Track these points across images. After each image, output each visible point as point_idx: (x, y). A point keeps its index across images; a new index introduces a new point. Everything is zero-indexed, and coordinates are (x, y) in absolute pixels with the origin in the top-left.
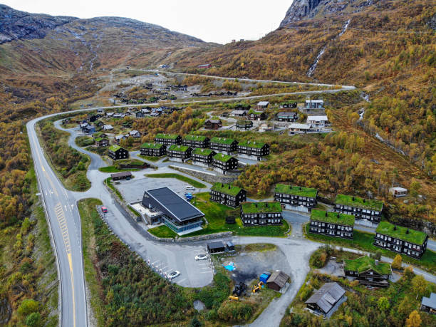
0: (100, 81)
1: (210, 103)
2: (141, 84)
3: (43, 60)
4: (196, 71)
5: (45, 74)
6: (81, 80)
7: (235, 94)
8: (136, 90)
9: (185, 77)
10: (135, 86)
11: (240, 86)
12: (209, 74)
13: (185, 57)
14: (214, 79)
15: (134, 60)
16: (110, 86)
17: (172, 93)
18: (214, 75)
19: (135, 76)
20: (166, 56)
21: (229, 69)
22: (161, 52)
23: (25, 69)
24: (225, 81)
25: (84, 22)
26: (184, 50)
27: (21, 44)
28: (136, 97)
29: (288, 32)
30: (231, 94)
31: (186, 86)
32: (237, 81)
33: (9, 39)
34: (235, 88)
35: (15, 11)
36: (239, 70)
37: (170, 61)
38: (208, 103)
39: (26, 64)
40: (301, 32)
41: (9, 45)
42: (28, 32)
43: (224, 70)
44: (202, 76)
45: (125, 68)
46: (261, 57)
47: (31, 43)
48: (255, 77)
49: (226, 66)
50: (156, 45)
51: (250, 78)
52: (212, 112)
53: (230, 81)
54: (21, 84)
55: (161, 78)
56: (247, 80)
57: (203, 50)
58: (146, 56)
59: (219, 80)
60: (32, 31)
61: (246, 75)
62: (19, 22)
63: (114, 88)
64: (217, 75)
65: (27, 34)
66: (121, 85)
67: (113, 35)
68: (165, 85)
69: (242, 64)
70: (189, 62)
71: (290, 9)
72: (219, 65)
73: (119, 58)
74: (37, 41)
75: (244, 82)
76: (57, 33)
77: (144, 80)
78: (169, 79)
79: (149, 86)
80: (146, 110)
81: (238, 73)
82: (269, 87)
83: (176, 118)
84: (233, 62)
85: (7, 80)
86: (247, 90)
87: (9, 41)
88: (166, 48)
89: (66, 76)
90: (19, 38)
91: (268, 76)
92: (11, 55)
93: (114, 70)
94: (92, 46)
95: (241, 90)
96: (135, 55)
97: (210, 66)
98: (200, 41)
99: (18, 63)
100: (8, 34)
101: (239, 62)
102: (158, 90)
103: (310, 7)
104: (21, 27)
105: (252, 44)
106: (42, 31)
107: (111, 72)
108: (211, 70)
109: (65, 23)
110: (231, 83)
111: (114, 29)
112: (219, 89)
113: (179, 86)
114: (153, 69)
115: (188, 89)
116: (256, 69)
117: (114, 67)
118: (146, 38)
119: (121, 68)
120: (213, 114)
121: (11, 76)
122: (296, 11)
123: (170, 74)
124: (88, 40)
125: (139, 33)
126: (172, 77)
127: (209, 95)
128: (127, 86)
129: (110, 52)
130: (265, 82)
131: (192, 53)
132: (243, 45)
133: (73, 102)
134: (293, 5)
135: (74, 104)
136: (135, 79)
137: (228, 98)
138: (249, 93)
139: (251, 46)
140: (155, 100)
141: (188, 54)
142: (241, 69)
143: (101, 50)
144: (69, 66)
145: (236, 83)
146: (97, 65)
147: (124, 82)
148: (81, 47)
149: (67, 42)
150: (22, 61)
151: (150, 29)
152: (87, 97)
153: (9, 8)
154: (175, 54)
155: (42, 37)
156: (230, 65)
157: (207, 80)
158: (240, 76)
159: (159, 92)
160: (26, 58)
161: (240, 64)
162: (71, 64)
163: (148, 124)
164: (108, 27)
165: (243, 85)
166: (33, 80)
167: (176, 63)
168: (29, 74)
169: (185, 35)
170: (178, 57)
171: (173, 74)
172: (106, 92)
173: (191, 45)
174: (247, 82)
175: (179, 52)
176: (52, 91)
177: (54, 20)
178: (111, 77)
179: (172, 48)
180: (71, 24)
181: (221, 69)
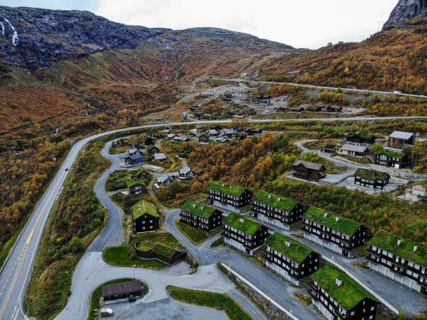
0: (181, 92)
1: (302, 124)
2: (220, 95)
3: (131, 69)
4: (284, 78)
5: (132, 83)
6: (163, 90)
7: (339, 110)
8: (213, 102)
9: (269, 86)
10: (212, 98)
11: (346, 98)
12: (299, 83)
13: (272, 64)
14: (307, 89)
15: (219, 69)
16: (188, 98)
17: (251, 106)
18: (306, 83)
19: (216, 86)
20: (252, 63)
21: (327, 76)
22: (247, 59)
23: (112, 79)
24: (322, 91)
25: (176, 33)
26: (272, 57)
27: (113, 54)
28: (210, 111)
29: (399, 32)
30: (333, 110)
31: (270, 97)
32: (340, 92)
33: (101, 49)
34: (337, 101)
35: (110, 22)
36: (342, 77)
37: (255, 69)
38: (299, 124)
39: (115, 73)
40: (419, 31)
41: (101, 54)
42: (121, 42)
43: (320, 77)
44: (291, 84)
45: (208, 77)
46: (373, 60)
47: (123, 53)
48: (366, 87)
49: (324, 72)
50: (242, 53)
51: (359, 87)
52: (305, 141)
53: (329, 91)
54: (103, 93)
55: (243, 88)
56: (355, 90)
57: (293, 56)
58: (230, 65)
59: (313, 89)
60: (124, 41)
61: (353, 84)
62: (113, 33)
63: (192, 100)
64: (310, 84)
65: (119, 44)
66: (200, 96)
67: (201, 45)
68: (245, 96)
69: (347, 70)
70: (275, 69)
71: (395, 9)
72: (312, 71)
73: (204, 67)
74: (129, 51)
75: (350, 93)
76: (149, 43)
77: (225, 91)
78: (251, 89)
79: (228, 98)
80: (213, 132)
81: (341, 81)
82: (391, 102)
83: (249, 148)
84: (332, 67)
85: (91, 89)
86: (357, 105)
87: (101, 51)
88: (252, 56)
89: (150, 86)
90: (112, 48)
91: (386, 84)
92: (101, 64)
93: (197, 80)
94: (180, 56)
95: (347, 104)
96: (220, 64)
97: (301, 73)
98: (290, 47)
99: (107, 72)
100: (101, 44)
101: (341, 67)
102: (237, 102)
103: (421, 6)
104: (115, 37)
105: (355, 46)
106: (134, 41)
107: (194, 82)
108: (303, 77)
109: (159, 34)
110: (331, 94)
111: (203, 39)
112: (313, 101)
113: (262, 98)
114: (236, 78)
115: (272, 101)
116: (368, 76)
117: (197, 76)
118: (234, 46)
119: (205, 77)
120: (306, 145)
121: (97, 85)
122: (404, 11)
123: (254, 83)
124: (178, 49)
125: (227, 41)
126: (255, 87)
127: (300, 111)
128: (205, 97)
129: (197, 61)
130: (384, 94)
131: (280, 59)
132: (342, 47)
133: (145, 114)
134: (398, 5)
135: (144, 118)
136: (215, 89)
137: (329, 116)
138: (361, 110)
139: (353, 48)
140: (230, 115)
141: (276, 60)
142: (345, 75)
143: (188, 60)
144: (155, 76)
145: (339, 94)
146: (182, 74)
147: (203, 93)
148: (169, 57)
149: (158, 52)
150: (110, 70)
151: (239, 37)
152: (162, 110)
153: (104, 19)
154: (261, 62)
155: (133, 47)
156: (329, 70)
157: (298, 90)
158: (345, 85)
159: (237, 106)
160: (116, 67)
161: (343, 69)
162: (157, 73)
163: (210, 155)
164: (198, 37)
165: (350, 97)
166: (114, 90)
167: (261, 71)
168: (114, 83)
169: (274, 42)
170: (264, 64)
171: (257, 83)
172: (183, 104)
173: (279, 51)
174: (356, 94)
175: (266, 59)
176: (131, 101)
177: (148, 32)
178: (193, 87)
179: (259, 55)
180: (163, 35)
181: (316, 76)
